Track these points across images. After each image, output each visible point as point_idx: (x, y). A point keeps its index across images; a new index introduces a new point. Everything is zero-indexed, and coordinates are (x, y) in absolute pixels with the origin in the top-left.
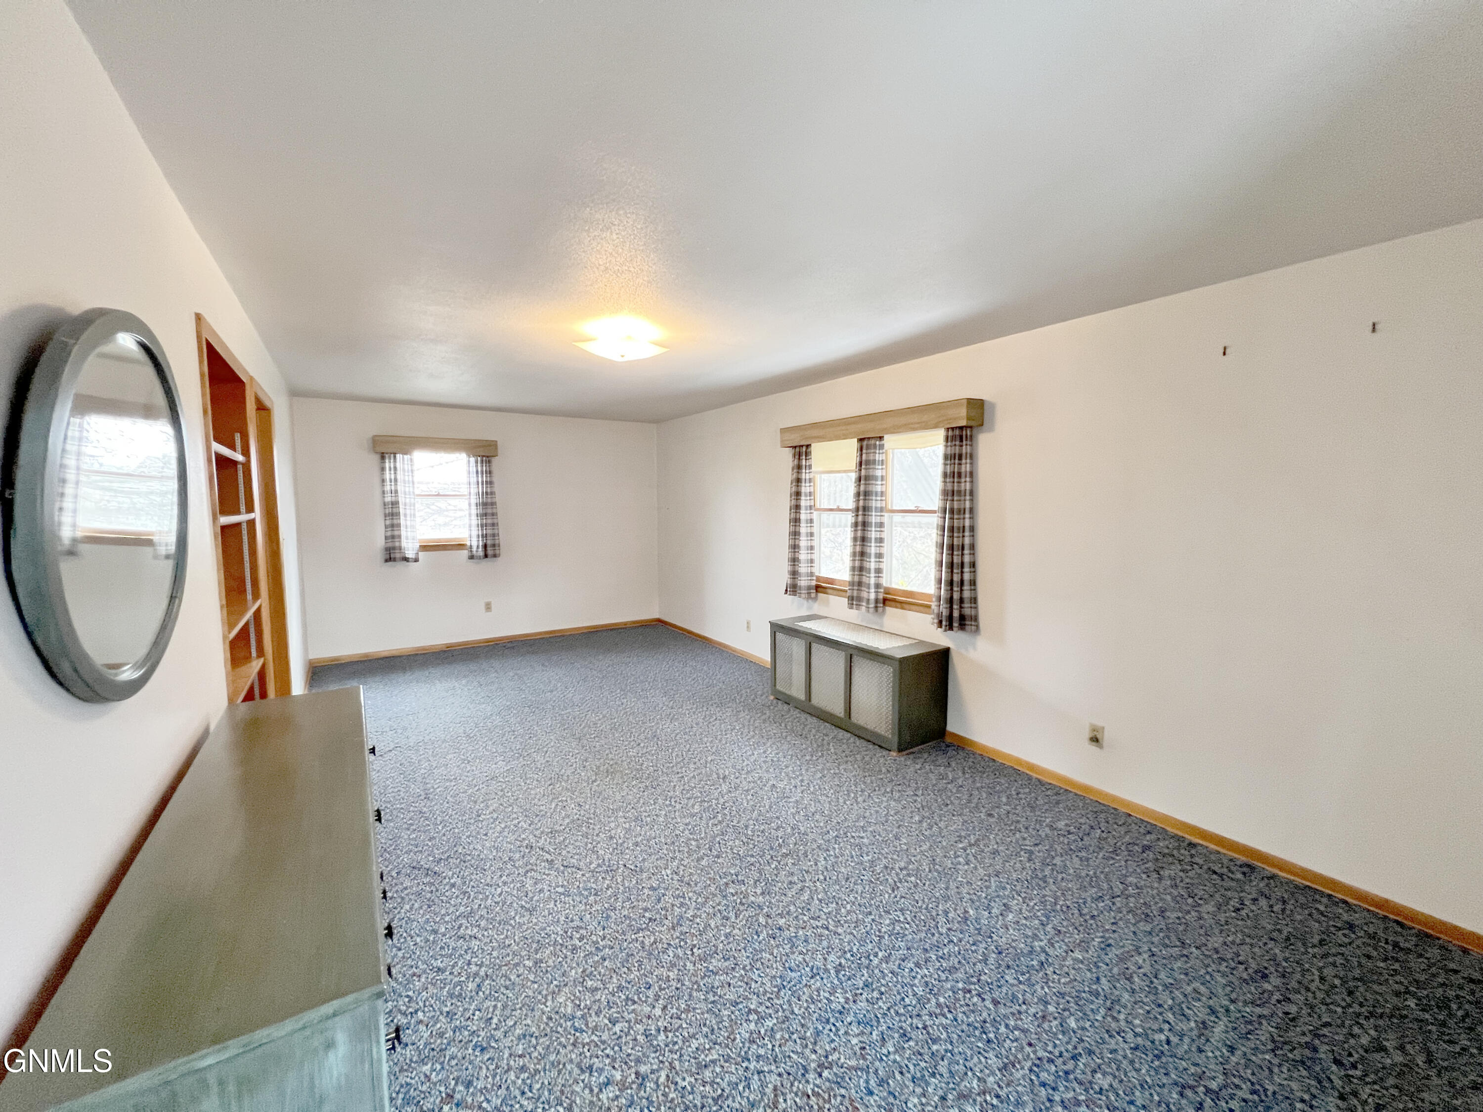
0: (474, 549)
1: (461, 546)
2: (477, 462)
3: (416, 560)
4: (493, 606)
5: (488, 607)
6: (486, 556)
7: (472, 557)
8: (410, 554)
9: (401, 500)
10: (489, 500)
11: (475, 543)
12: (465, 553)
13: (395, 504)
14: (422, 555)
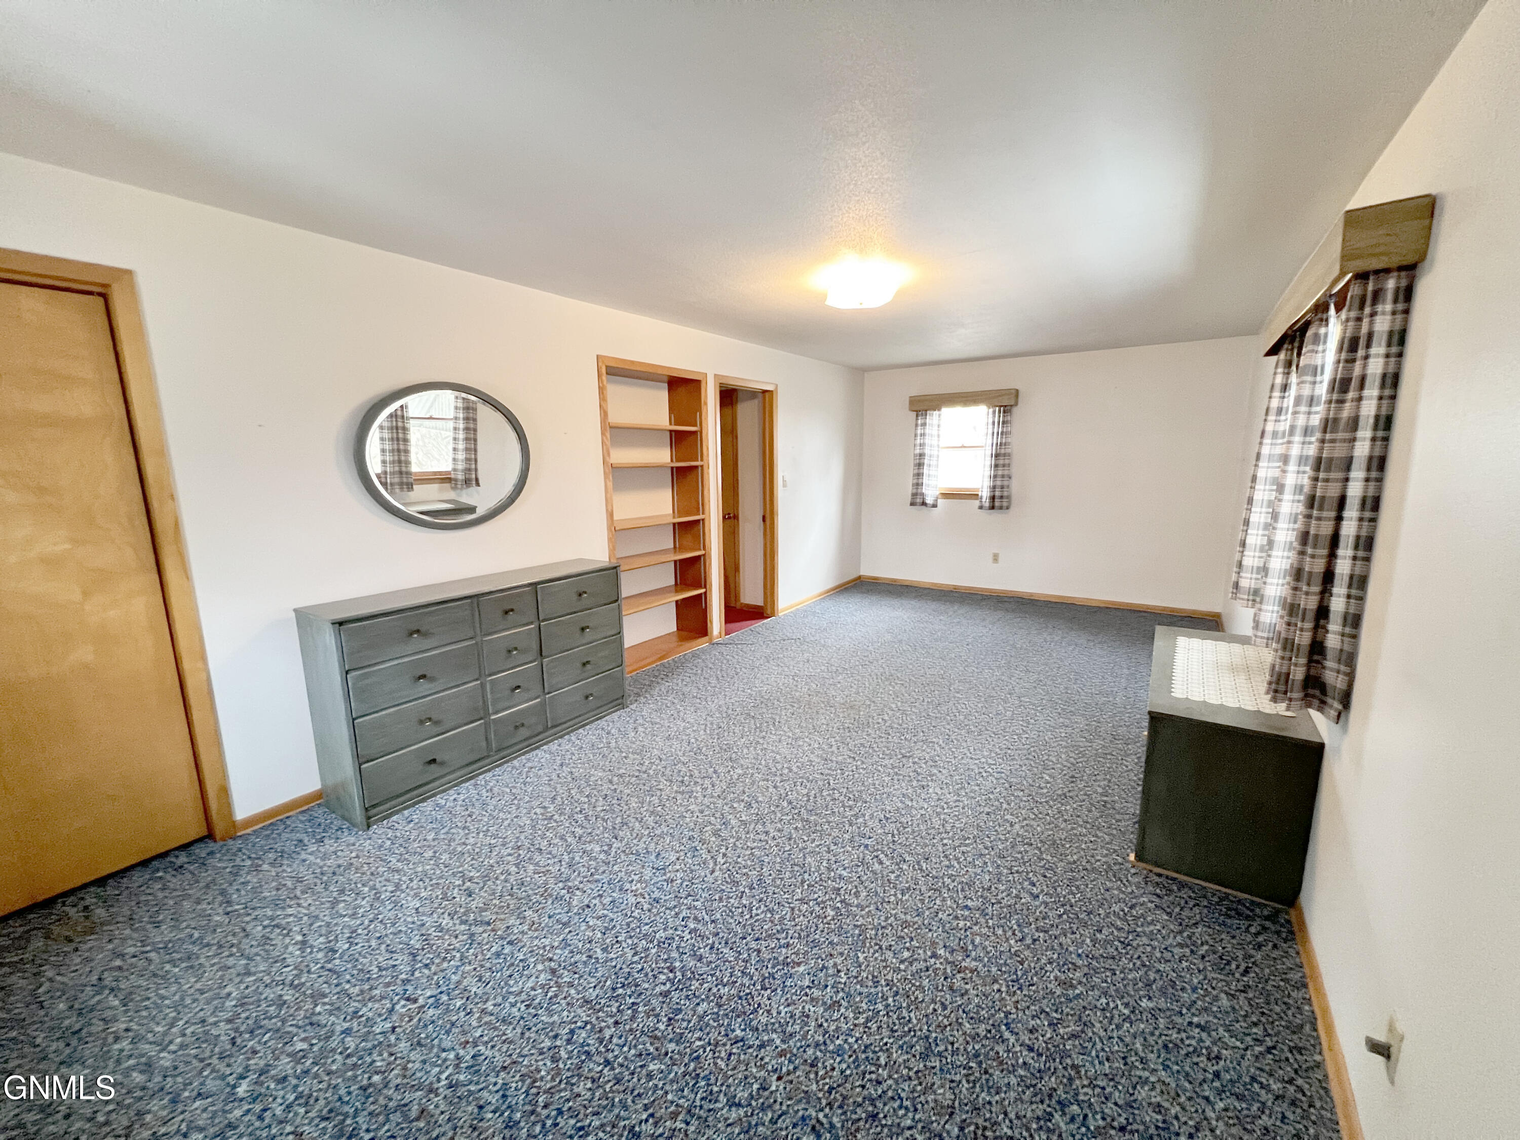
0: (984, 500)
1: (975, 496)
2: (994, 412)
3: (935, 506)
4: (1000, 559)
5: (996, 558)
6: (992, 507)
7: (981, 507)
8: (929, 500)
9: (927, 451)
10: (1003, 451)
11: (985, 494)
12: (977, 503)
13: (922, 455)
14: (940, 502)
